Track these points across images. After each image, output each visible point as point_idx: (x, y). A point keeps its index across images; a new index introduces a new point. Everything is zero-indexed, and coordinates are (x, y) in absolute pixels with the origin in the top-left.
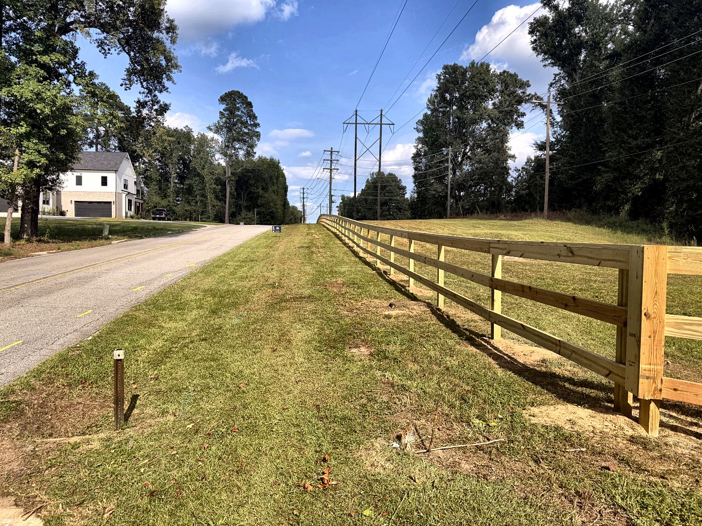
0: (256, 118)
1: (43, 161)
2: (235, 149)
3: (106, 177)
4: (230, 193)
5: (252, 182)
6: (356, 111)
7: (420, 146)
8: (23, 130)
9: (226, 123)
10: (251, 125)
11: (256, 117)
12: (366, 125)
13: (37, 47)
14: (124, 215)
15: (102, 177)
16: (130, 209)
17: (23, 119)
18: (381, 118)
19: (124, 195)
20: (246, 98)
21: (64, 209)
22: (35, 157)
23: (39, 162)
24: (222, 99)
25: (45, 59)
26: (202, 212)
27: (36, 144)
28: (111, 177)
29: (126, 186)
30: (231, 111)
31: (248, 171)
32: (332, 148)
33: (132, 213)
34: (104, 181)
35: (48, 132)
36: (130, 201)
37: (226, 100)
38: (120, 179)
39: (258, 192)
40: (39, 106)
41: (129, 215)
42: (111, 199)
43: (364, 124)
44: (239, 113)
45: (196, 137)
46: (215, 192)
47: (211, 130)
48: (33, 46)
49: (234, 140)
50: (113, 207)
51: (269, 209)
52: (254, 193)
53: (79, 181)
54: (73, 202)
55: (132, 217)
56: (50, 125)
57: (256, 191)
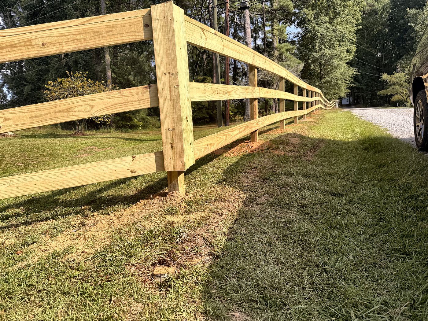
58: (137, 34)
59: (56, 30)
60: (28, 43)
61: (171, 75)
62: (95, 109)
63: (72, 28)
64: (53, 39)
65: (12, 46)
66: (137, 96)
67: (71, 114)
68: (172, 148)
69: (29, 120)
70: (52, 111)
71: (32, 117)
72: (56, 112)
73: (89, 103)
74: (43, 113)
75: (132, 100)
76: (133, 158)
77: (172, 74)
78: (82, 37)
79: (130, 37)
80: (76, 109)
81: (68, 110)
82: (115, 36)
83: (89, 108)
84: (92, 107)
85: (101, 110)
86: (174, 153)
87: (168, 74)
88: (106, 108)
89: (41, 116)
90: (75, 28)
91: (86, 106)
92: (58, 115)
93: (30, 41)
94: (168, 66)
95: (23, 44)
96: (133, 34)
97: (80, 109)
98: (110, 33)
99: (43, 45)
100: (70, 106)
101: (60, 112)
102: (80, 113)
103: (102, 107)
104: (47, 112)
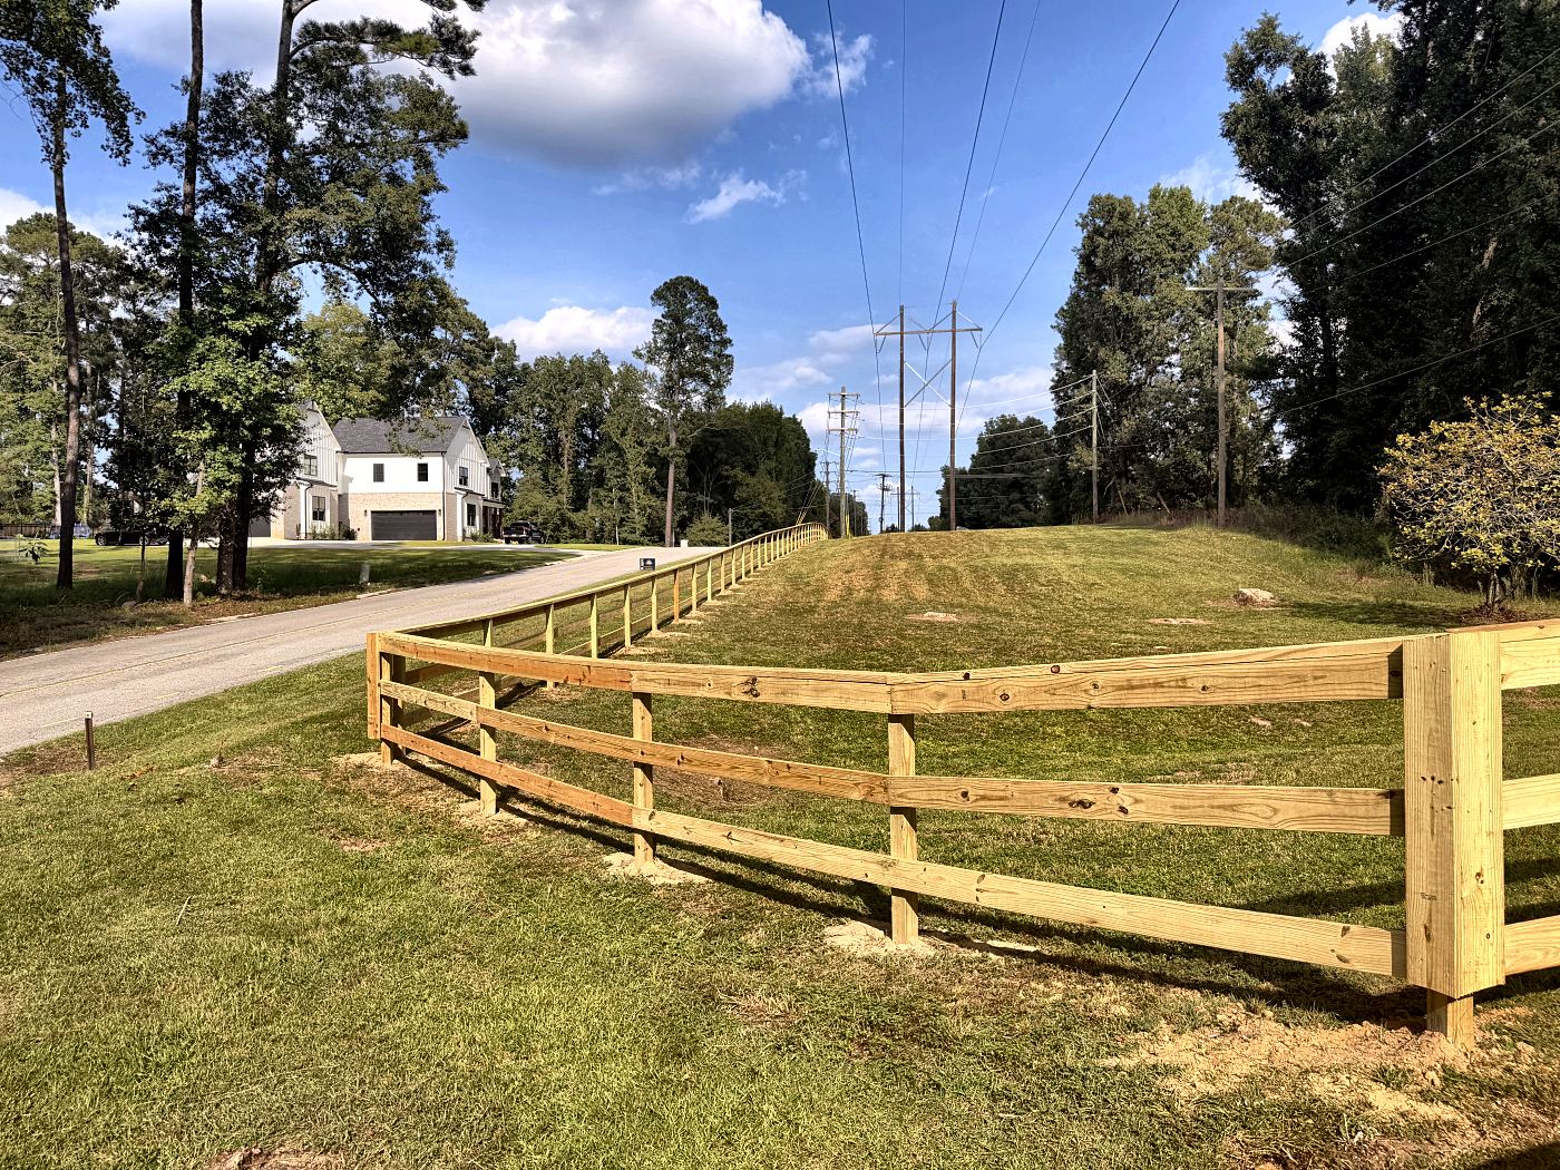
0: (723, 328)
1: (236, 478)
2: (685, 392)
3: (426, 465)
4: (676, 480)
5: (722, 456)
6: (902, 308)
7: (1065, 364)
8: (205, 435)
9: (666, 342)
10: (716, 343)
11: (725, 327)
12: (924, 336)
13: (227, 310)
14: (460, 534)
15: (420, 465)
16: (471, 522)
17: (207, 418)
18: (954, 318)
19: (459, 497)
20: (705, 289)
21: (353, 526)
22: (223, 473)
23: (229, 481)
24: (659, 296)
25: (237, 325)
26: (622, 520)
27: (224, 454)
28: (435, 464)
29: (464, 480)
30: (676, 318)
31: (714, 434)
32: (843, 389)
33: (477, 529)
34: (423, 473)
35: (246, 432)
36: (471, 509)
37: (664, 298)
38: (452, 467)
39: (735, 476)
40: (225, 400)
41: (468, 534)
42: (436, 505)
43: (919, 332)
44: (692, 321)
45: (615, 372)
46: (645, 481)
47: (640, 356)
48: (221, 308)
49: (682, 376)
50: (439, 520)
51: (759, 507)
52: (727, 478)
53: (379, 474)
54: (369, 513)
55: (474, 538)
56: (247, 423)
57: (732, 473)
58: (1374, 687)
59: (1228, 667)
60: (1180, 684)
61: (1436, 782)
62: (1280, 817)
63: (1252, 666)
64: (1220, 681)
65: (1158, 685)
66: (1363, 808)
67: (1237, 815)
68: (1428, 937)
69: (1169, 811)
70: (1207, 802)
71: (1175, 807)
72: (1213, 807)
73: (1270, 802)
74: (1192, 803)
75: (1354, 813)
76: (1345, 930)
77: (1440, 782)
78: (1270, 683)
79: (1359, 692)
80: (1246, 810)
81: (1232, 808)
82: (1330, 687)
83: (1269, 813)
84: (1275, 811)
85: (1293, 820)
86: (1430, 950)
87: (1429, 779)
88: (1301, 819)
89: (1188, 808)
90: (1259, 666)
91: (1265, 808)
92: (1217, 812)
93: (1184, 680)
94: (1431, 762)
95: (1173, 684)
96: (1366, 686)
97: (1253, 809)
98: (1321, 681)
99: (1204, 688)
100: (1237, 801)
101: (1219, 807)
102: (1254, 818)
103: (1292, 814)
104: (1198, 803)
